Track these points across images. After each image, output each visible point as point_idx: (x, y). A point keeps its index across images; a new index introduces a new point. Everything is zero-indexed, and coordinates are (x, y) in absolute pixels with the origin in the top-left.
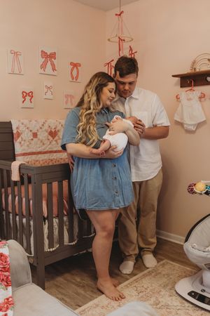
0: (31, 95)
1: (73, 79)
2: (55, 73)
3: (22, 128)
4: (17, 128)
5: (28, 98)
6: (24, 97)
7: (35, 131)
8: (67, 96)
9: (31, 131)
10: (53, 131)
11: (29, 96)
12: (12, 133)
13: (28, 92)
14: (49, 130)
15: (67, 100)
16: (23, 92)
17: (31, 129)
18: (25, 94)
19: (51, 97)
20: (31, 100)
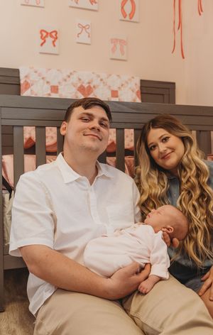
0: (54, 35)
1: (125, 16)
2: (94, 7)
3: (33, 77)
4: (26, 77)
5: (49, 40)
6: (44, 39)
7: (54, 83)
8: (114, 41)
9: (48, 82)
10: (86, 86)
11: (52, 36)
12: (19, 85)
13: (49, 31)
14: (79, 85)
15: (115, 46)
16: (42, 31)
17: (48, 80)
18: (44, 34)
19: (88, 41)
20: (53, 42)
